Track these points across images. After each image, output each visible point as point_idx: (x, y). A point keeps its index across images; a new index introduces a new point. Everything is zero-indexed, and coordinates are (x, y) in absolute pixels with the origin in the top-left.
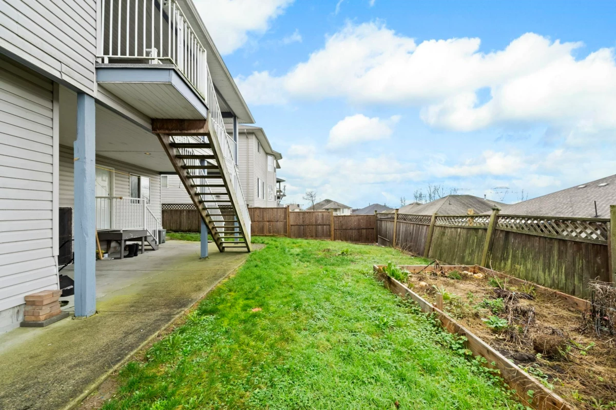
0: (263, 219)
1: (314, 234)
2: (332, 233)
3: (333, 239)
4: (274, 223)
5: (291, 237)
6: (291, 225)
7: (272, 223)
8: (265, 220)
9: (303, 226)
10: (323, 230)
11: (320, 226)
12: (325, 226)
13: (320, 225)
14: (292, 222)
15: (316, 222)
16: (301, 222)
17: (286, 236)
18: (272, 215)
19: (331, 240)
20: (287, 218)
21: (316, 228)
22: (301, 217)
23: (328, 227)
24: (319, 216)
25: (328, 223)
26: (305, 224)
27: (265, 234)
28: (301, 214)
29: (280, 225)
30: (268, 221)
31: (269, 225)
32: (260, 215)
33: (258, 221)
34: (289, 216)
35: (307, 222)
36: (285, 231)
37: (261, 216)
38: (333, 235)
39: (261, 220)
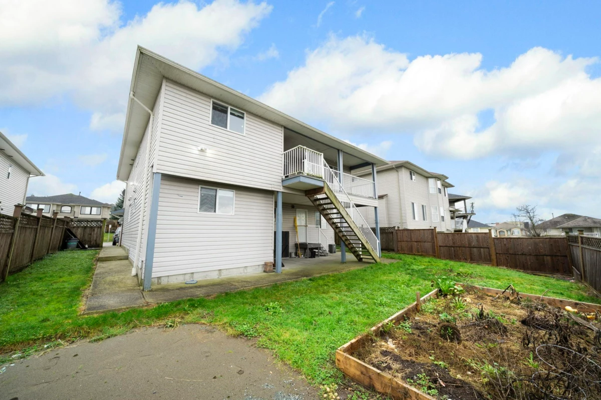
0: (411, 239)
1: (468, 257)
2: (494, 257)
3: (495, 264)
4: (422, 243)
5: (440, 258)
6: (440, 246)
7: (420, 243)
8: (413, 240)
9: (453, 247)
10: (480, 253)
11: (475, 249)
12: (482, 249)
13: (476, 247)
14: (440, 244)
15: (470, 244)
16: (451, 243)
17: (435, 256)
18: (420, 236)
19: (493, 265)
20: (435, 239)
21: (471, 250)
22: (450, 238)
23: (486, 250)
24: (472, 237)
25: (485, 246)
26: (456, 245)
27: (414, 253)
28: (450, 235)
29: (428, 245)
30: (416, 242)
31: (417, 245)
32: (408, 235)
33: (407, 241)
34: (436, 238)
35: (458, 244)
36: (434, 252)
37: (409, 237)
38: (495, 260)
39: (409, 240)
